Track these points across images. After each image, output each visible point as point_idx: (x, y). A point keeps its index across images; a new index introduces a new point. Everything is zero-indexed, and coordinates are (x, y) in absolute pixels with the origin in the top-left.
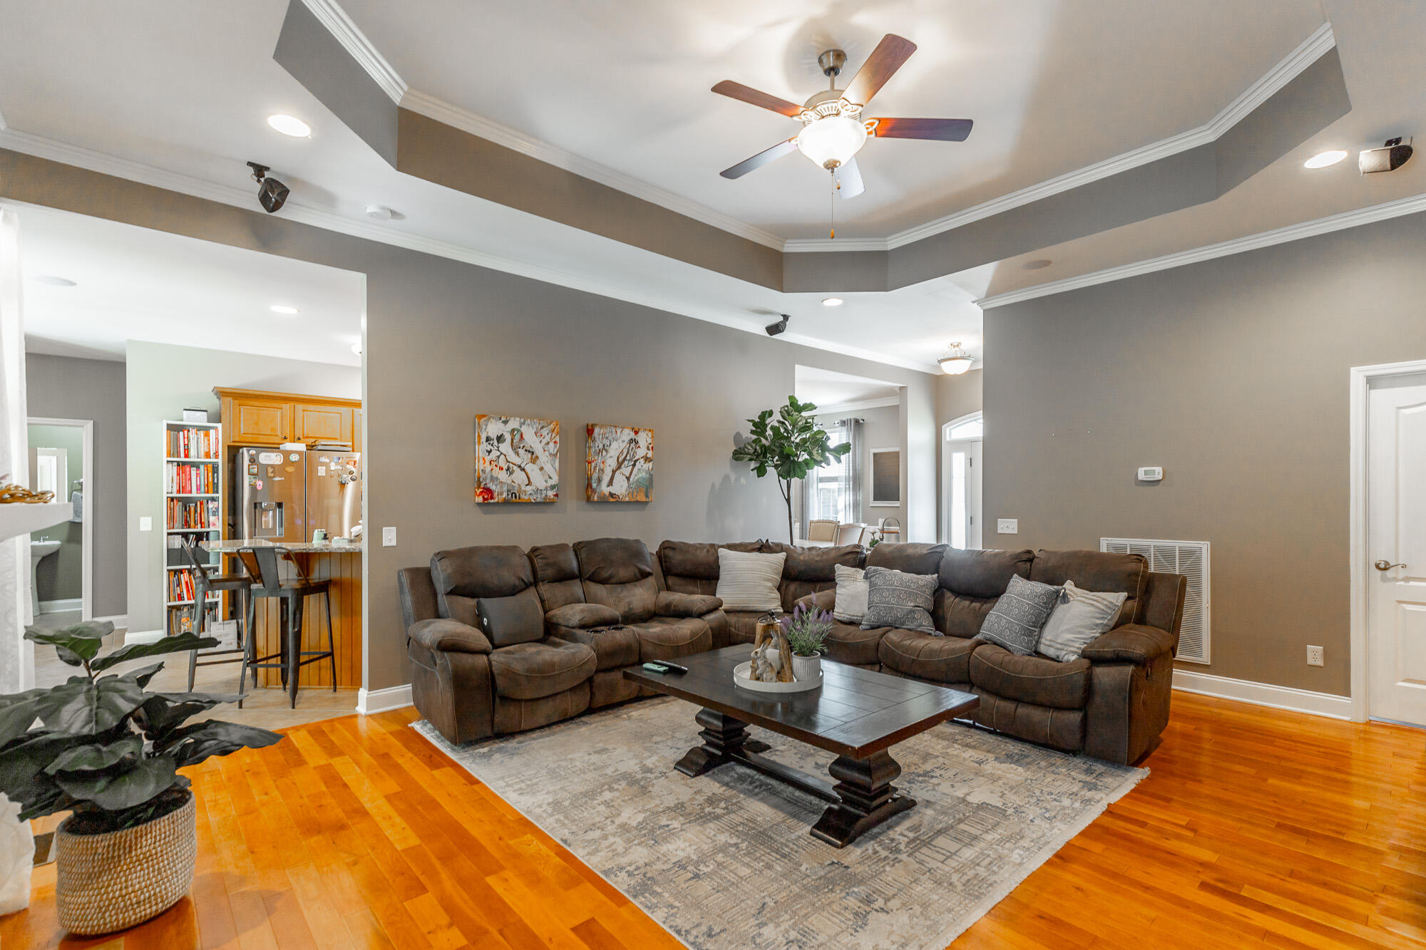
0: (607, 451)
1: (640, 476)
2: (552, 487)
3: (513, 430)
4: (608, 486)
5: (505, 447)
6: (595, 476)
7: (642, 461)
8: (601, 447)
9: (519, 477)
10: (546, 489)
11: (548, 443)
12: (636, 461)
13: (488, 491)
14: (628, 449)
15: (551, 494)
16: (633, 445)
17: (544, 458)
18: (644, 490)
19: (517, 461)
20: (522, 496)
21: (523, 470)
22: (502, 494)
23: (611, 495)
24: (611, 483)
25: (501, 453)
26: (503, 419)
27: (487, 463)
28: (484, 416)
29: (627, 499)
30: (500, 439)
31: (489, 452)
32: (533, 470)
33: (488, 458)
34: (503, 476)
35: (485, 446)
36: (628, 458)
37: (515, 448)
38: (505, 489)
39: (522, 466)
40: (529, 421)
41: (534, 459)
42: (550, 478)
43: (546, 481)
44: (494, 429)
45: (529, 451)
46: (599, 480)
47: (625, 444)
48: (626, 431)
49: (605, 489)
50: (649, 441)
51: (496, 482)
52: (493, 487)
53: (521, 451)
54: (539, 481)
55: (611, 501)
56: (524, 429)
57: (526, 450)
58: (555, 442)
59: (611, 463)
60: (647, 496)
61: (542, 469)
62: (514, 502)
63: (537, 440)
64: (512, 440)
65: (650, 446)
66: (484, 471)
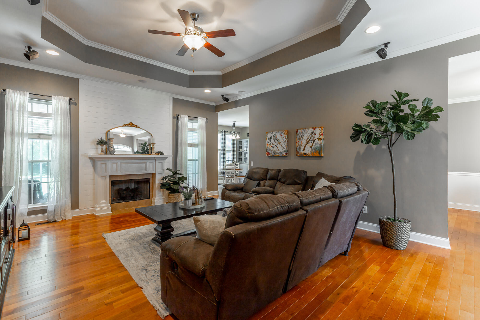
0: (302, 138)
1: (316, 146)
2: (285, 151)
3: (274, 135)
4: (303, 150)
5: (272, 140)
6: (298, 147)
7: (317, 140)
8: (300, 136)
9: (276, 149)
10: (283, 152)
11: (283, 138)
12: (315, 140)
13: (268, 153)
14: (311, 136)
15: (284, 153)
16: (313, 134)
17: (282, 142)
18: (318, 151)
19: (275, 144)
20: (276, 154)
21: (277, 146)
22: (271, 154)
23: (304, 154)
24: (304, 149)
25: (271, 142)
26: (272, 132)
27: (268, 145)
28: (267, 132)
29: (311, 155)
30: (271, 138)
31: (269, 142)
32: (279, 146)
33: (268, 144)
34: (272, 148)
35: (268, 141)
36: (311, 139)
37: (274, 140)
38: (272, 152)
39: (276, 145)
40: (278, 132)
41: (280, 143)
42: (284, 148)
43: (283, 150)
44: (270, 135)
45: (278, 141)
46: (300, 149)
47: (310, 134)
48: (310, 129)
49: (302, 152)
50: (320, 131)
51: (270, 150)
52: (270, 152)
53: (276, 141)
54: (281, 150)
55: (305, 156)
56: (277, 134)
57: (277, 141)
58: (285, 137)
59: (304, 142)
60: (320, 154)
61: (281, 146)
62: (274, 156)
63: (280, 137)
64: (274, 138)
65: (321, 134)
66: (267, 147)
